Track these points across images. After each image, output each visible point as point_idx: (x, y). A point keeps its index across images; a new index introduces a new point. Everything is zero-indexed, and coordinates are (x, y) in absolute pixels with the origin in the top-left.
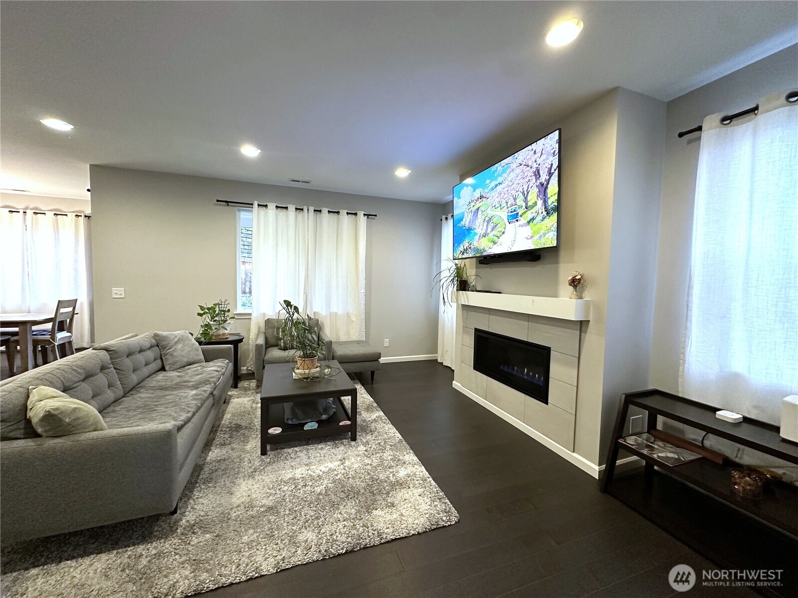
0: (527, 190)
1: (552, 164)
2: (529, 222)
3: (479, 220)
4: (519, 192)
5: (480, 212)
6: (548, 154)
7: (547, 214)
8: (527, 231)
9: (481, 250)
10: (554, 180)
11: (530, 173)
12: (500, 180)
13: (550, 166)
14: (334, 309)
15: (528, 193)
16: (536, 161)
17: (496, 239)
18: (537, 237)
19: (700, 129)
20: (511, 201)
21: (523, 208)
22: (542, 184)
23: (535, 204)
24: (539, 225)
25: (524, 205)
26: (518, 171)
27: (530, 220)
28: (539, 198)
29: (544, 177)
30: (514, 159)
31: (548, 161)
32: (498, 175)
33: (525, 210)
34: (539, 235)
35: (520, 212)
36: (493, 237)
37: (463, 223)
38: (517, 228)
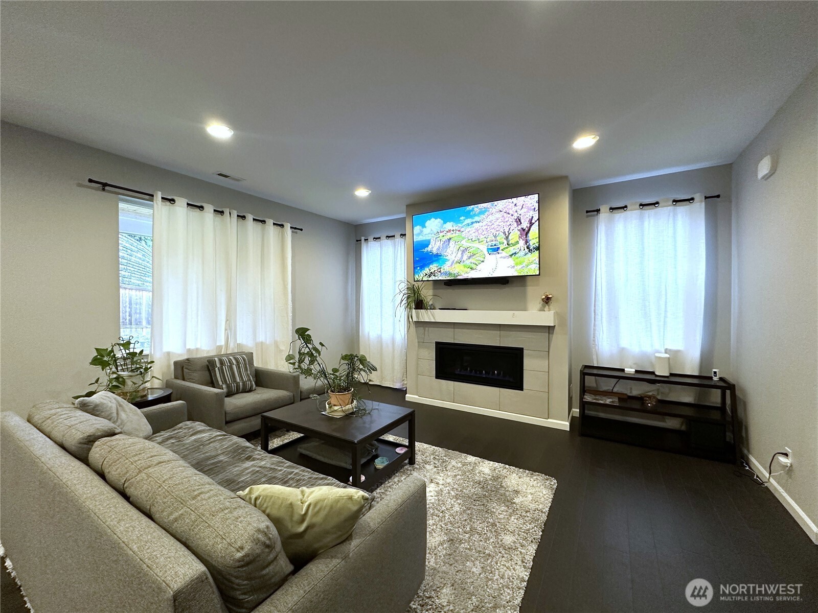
0: (508, 232)
1: (532, 217)
2: (511, 256)
3: (451, 248)
4: (500, 232)
5: (452, 242)
6: (529, 209)
7: (529, 251)
8: (511, 261)
9: (455, 274)
10: (535, 228)
11: (511, 220)
12: (477, 219)
13: (530, 218)
14: (261, 338)
15: (509, 234)
16: (516, 212)
17: (474, 266)
18: (519, 267)
19: (598, 211)
20: (491, 237)
21: (504, 244)
22: (524, 230)
23: (517, 242)
24: (522, 259)
25: (506, 242)
26: (499, 215)
27: (513, 254)
28: (521, 239)
29: (525, 225)
30: (493, 205)
31: (529, 214)
32: (474, 214)
33: (507, 246)
34: (522, 266)
35: (502, 247)
36: (470, 264)
37: (429, 249)
38: (499, 260)
